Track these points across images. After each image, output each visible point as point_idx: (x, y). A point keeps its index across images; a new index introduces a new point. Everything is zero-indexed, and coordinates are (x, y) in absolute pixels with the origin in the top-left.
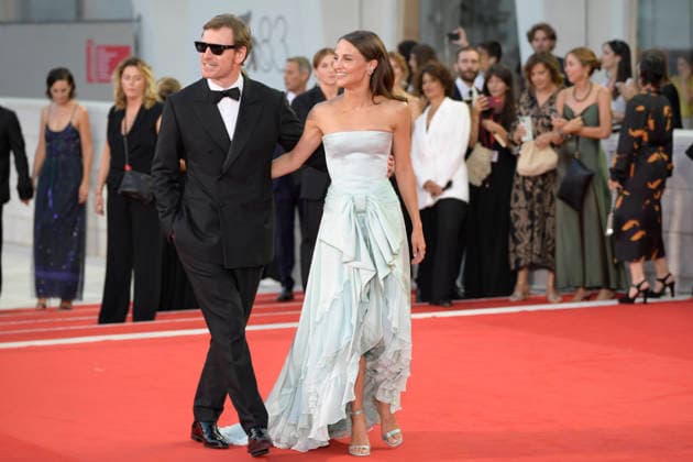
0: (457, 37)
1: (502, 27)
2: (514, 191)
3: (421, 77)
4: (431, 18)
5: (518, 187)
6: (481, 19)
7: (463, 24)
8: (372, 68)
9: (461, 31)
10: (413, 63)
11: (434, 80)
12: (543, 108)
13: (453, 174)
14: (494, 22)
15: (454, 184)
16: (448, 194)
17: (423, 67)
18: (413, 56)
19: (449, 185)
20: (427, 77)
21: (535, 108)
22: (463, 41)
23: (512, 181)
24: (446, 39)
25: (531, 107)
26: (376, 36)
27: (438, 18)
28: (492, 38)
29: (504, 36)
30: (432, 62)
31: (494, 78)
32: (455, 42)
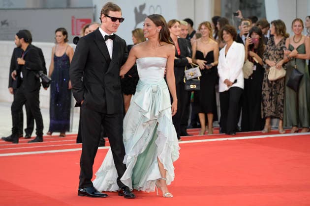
0: (237, 14)
1: (258, 10)
2: (264, 83)
3: (222, 32)
4: (226, 6)
5: (265, 81)
6: (249, 6)
7: (240, 9)
8: (159, 30)
9: (240, 12)
10: (218, 26)
11: (228, 33)
12: (277, 46)
13: (238, 76)
14: (255, 7)
15: (238, 81)
16: (235, 85)
17: (223, 27)
18: (218, 23)
19: (236, 81)
20: (225, 32)
21: (273, 46)
22: (240, 16)
23: (263, 78)
24: (233, 15)
25: (272, 45)
26: (161, 16)
27: (230, 6)
28: (254, 14)
29: (259, 14)
30: (227, 25)
31: (254, 33)
32: (236, 17)
